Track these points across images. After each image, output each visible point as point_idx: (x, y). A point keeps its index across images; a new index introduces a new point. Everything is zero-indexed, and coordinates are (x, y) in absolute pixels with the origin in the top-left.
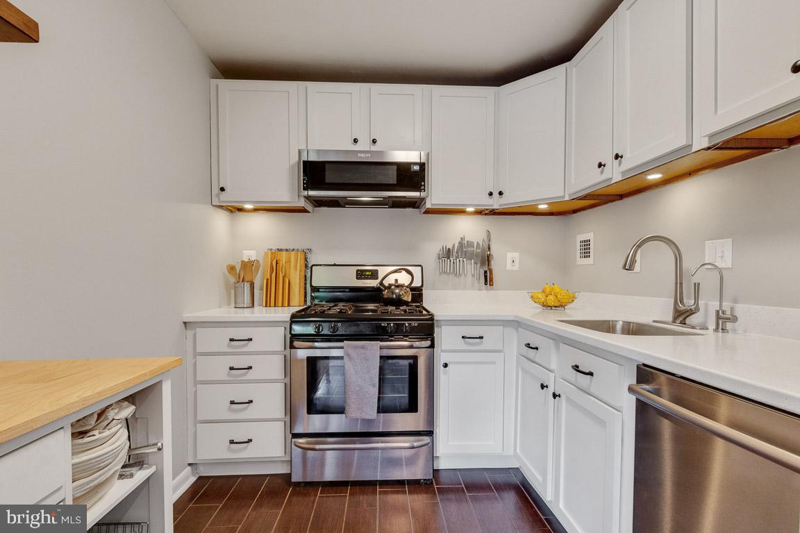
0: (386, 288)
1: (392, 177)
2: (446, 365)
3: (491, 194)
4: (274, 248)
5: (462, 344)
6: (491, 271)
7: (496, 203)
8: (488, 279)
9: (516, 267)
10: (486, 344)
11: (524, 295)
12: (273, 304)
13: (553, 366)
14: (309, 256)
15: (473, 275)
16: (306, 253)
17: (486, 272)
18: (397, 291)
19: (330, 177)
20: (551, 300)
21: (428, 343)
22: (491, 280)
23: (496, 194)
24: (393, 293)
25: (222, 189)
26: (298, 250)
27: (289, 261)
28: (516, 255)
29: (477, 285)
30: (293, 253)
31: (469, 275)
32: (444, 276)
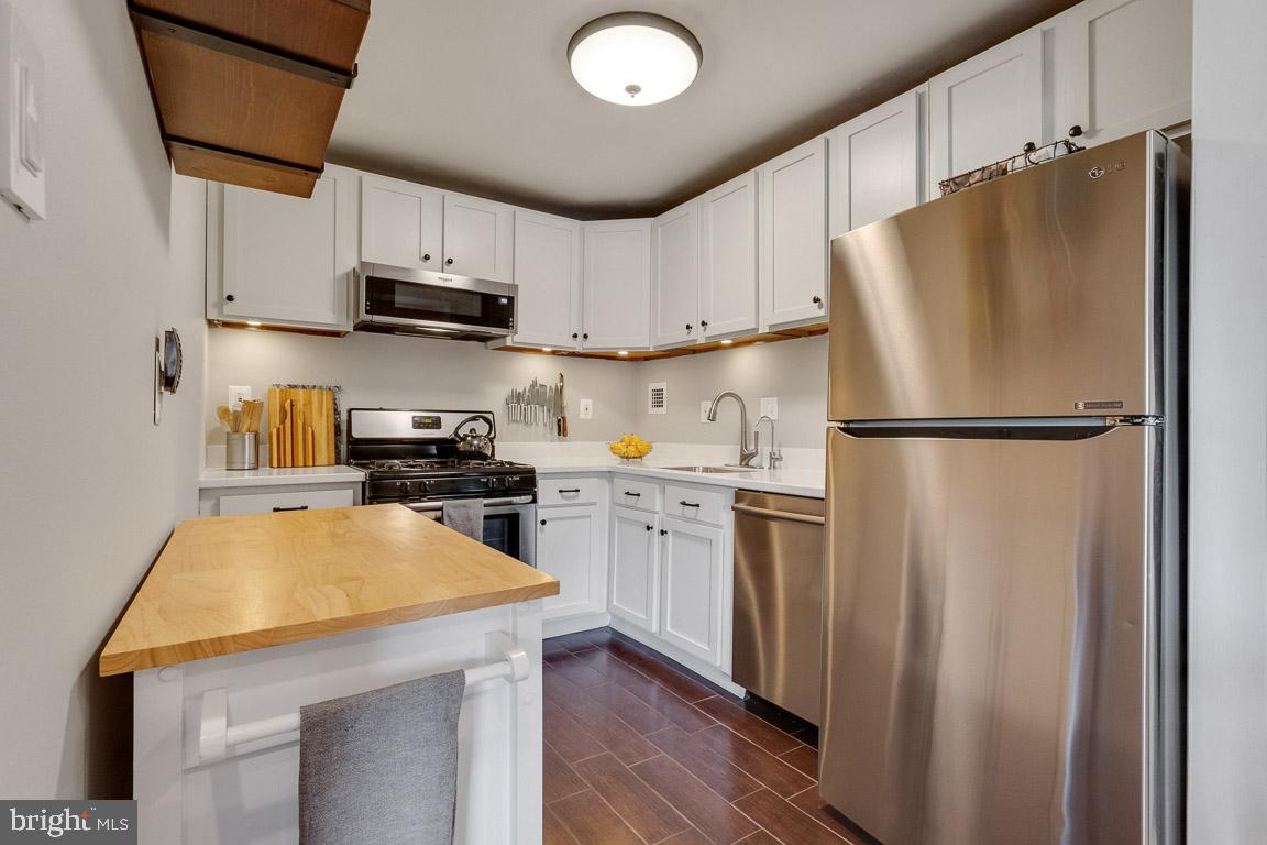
0: (462, 440)
1: (477, 312)
2: (543, 522)
3: (575, 336)
4: (284, 382)
5: (558, 499)
6: (564, 418)
7: (578, 346)
8: (562, 429)
9: (589, 417)
10: (582, 497)
11: (603, 447)
12: (289, 463)
13: (658, 508)
14: (338, 396)
15: (545, 425)
16: (334, 391)
17: (559, 421)
18: (476, 442)
19: (400, 299)
20: (632, 451)
21: (530, 498)
22: (565, 430)
23: (580, 337)
24: (471, 445)
25: (230, 298)
26: (321, 388)
27: (308, 403)
28: (589, 402)
29: (548, 435)
30: (316, 390)
31: (541, 424)
32: (513, 425)
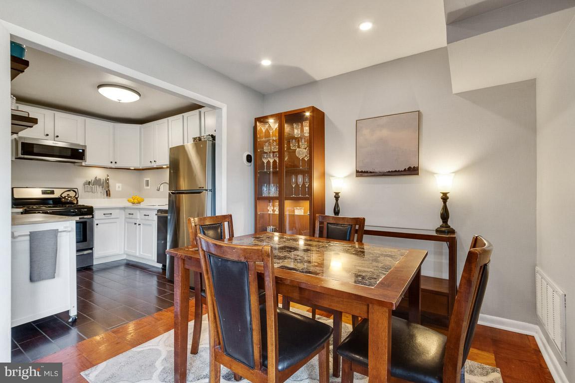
0: (63, 198)
1: (69, 153)
2: (97, 224)
3: (112, 162)
5: (103, 217)
6: (109, 190)
7: (113, 166)
8: (108, 194)
9: (120, 189)
10: (113, 216)
11: (125, 200)
13: (138, 217)
15: (101, 193)
17: (107, 191)
18: (69, 199)
19: (36, 150)
20: (136, 201)
21: (91, 216)
22: (110, 194)
23: (114, 163)
24: (67, 200)
28: (120, 185)
29: (103, 197)
31: (99, 193)
32: (87, 193)
